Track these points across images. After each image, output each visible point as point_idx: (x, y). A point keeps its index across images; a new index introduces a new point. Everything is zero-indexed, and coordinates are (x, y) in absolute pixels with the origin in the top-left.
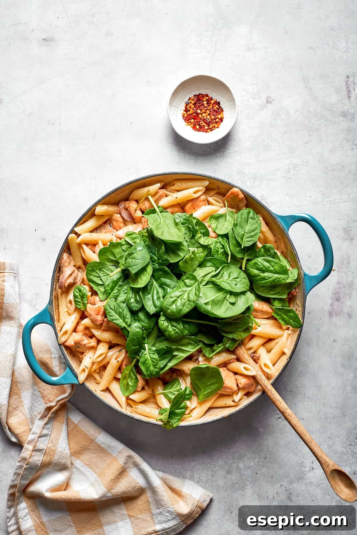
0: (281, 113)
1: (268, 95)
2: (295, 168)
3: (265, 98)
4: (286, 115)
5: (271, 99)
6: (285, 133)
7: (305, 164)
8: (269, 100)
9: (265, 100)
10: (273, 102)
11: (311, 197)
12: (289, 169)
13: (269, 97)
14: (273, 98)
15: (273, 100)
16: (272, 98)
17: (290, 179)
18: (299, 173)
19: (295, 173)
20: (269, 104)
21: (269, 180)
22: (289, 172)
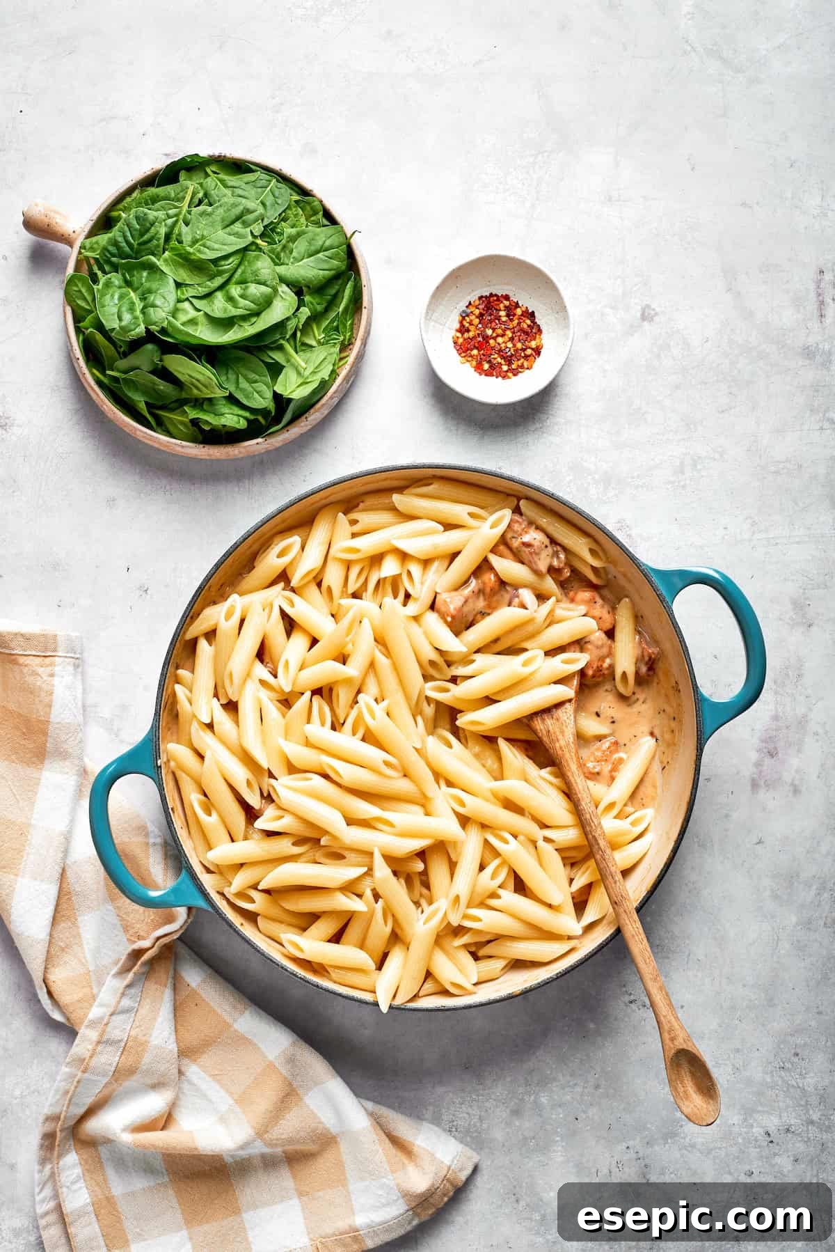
0: (672, 343)
1: (645, 303)
2: (694, 465)
3: (639, 308)
4: (682, 349)
5: (652, 312)
6: (677, 387)
7: (717, 456)
8: (646, 314)
9: (639, 315)
10: (656, 319)
11: (725, 528)
12: (682, 465)
13: (648, 306)
14: (658, 310)
15: (656, 314)
16: (654, 310)
17: (684, 487)
18: (702, 476)
19: (696, 473)
20: (645, 323)
21: (637, 487)
22: (683, 473)
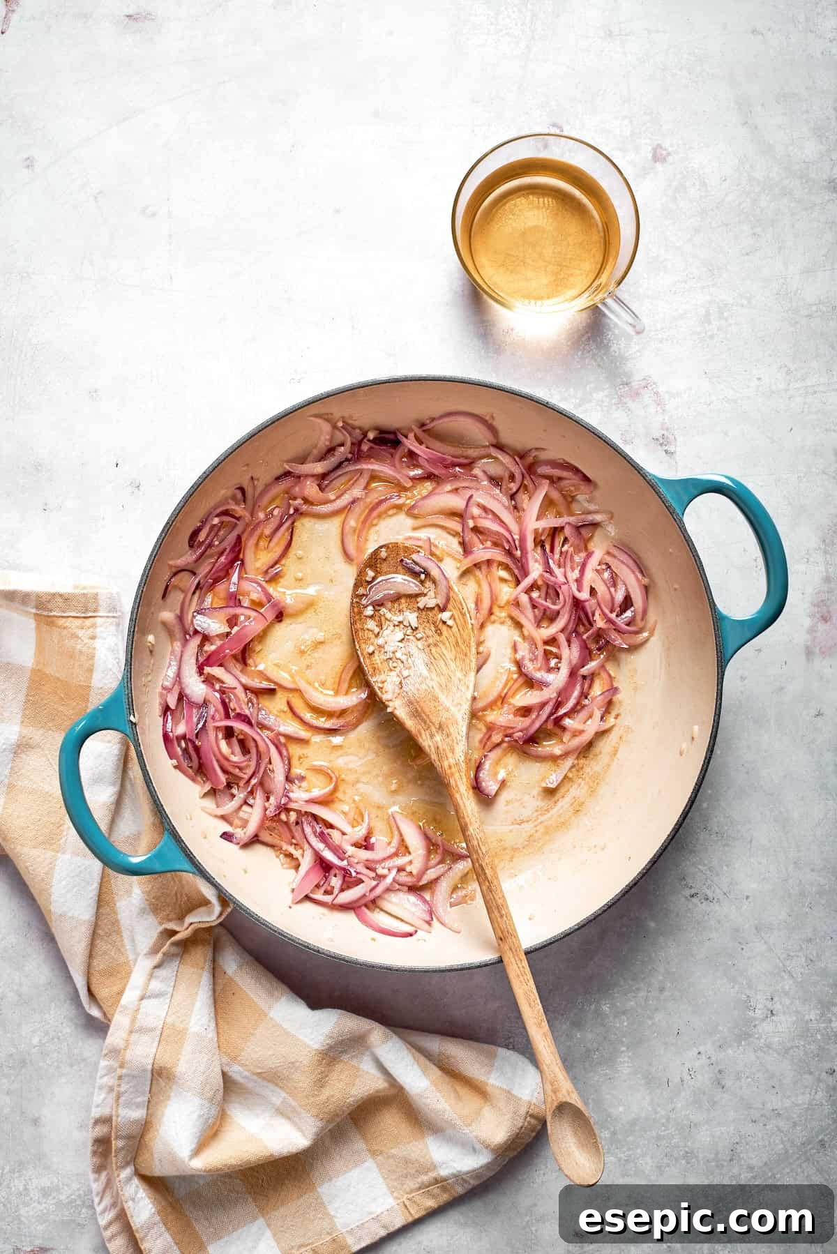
0: (688, 184)
1: (656, 143)
2: (721, 312)
3: (650, 148)
4: (699, 190)
5: (664, 153)
6: (697, 231)
7: (746, 302)
8: (658, 154)
9: (650, 156)
10: (670, 159)
11: (759, 379)
12: (708, 314)
13: (659, 146)
14: (670, 149)
15: (669, 154)
16: (665, 150)
17: (712, 337)
18: (730, 325)
19: (723, 322)
20: (658, 165)
21: (661, 341)
22: (709, 323)
